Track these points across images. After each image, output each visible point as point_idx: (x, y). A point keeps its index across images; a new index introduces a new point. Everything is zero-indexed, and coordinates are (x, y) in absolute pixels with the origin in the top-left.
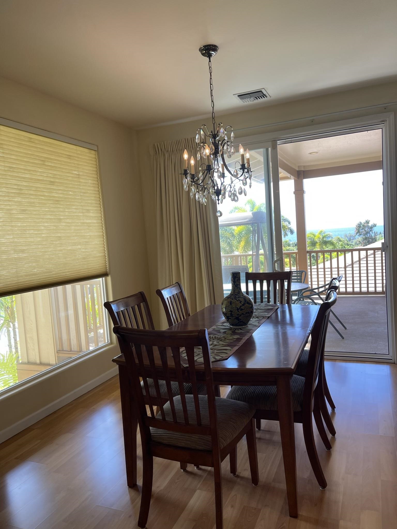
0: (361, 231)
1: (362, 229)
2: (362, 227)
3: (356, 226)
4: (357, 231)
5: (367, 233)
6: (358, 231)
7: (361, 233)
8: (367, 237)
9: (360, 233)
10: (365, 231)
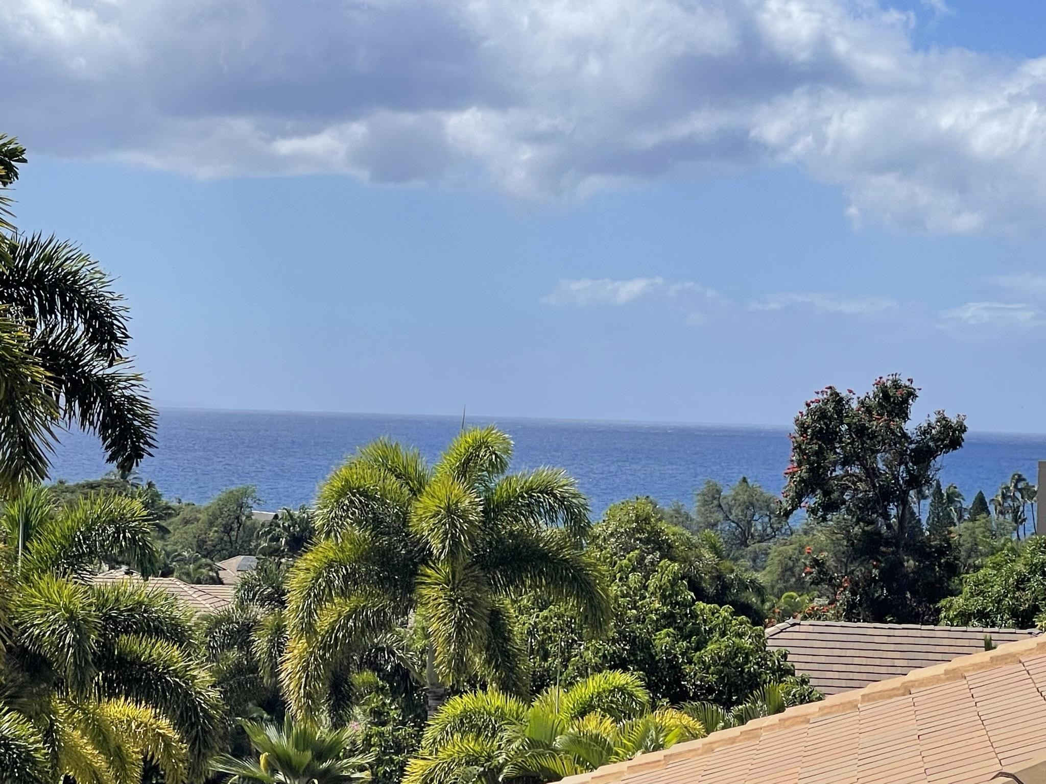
0: (839, 472)
1: (846, 462)
2: (847, 440)
3: (794, 428)
4: (803, 472)
5: (885, 495)
6: (810, 471)
7: (835, 495)
8: (878, 533)
9: (826, 493)
10: (871, 473)
